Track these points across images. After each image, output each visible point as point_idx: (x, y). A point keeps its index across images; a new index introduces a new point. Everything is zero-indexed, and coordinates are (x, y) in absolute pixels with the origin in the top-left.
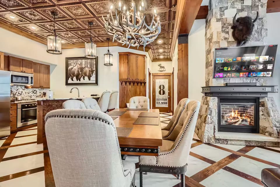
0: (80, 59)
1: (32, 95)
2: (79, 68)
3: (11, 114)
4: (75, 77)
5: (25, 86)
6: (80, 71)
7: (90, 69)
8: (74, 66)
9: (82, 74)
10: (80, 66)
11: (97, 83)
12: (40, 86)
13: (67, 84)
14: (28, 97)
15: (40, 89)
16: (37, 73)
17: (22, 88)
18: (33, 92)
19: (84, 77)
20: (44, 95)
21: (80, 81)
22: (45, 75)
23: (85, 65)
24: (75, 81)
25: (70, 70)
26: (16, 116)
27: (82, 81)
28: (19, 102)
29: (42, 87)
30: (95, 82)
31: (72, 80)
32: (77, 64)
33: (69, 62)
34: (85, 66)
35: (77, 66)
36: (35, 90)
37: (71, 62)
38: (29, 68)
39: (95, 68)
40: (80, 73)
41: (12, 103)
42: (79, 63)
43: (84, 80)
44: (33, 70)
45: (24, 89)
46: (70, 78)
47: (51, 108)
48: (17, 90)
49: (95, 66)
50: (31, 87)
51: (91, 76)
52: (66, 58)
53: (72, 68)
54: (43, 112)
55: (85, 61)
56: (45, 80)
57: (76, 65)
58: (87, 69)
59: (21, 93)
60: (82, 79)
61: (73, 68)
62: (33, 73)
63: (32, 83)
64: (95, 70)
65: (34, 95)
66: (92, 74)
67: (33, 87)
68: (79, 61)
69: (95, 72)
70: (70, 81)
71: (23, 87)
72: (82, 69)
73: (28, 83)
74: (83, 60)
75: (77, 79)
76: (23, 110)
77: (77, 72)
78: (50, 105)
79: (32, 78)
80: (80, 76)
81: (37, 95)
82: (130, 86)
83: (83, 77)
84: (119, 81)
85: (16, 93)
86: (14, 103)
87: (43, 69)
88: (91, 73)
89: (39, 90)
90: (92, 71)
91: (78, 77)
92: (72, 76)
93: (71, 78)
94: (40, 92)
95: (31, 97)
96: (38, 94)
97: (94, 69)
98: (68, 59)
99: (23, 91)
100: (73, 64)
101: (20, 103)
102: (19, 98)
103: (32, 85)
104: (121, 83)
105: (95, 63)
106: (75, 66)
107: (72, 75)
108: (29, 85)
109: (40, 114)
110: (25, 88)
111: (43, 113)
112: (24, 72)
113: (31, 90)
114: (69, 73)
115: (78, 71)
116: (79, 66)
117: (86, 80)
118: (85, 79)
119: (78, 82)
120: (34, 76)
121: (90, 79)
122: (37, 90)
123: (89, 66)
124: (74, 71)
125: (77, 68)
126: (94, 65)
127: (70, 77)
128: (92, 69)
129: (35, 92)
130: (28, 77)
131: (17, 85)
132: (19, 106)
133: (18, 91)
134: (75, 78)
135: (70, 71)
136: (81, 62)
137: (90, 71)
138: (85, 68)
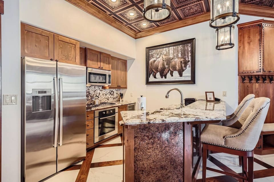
0: (166, 47)
1: (109, 97)
2: (164, 59)
3: (88, 126)
4: (159, 73)
5: (102, 86)
6: (165, 64)
7: (182, 60)
8: (157, 58)
9: (169, 67)
10: (166, 57)
11: (193, 81)
12: (118, 86)
13: (148, 83)
14: (105, 100)
15: (117, 89)
16: (115, 70)
17: (99, 88)
18: (110, 93)
19: (173, 72)
20: (121, 96)
21: (166, 78)
22: (122, 72)
23: (173, 54)
24: (159, 78)
25: (151, 64)
26: (93, 127)
27: (169, 78)
28: (97, 108)
29: (119, 87)
30: (190, 79)
31: (155, 77)
32: (161, 54)
33: (150, 53)
34: (174, 56)
35: (161, 58)
36: (112, 91)
37: (153, 52)
38: (106, 64)
39: (190, 57)
40: (167, 66)
41: (89, 110)
42: (165, 53)
43: (172, 76)
44: (110, 65)
45: (101, 90)
46: (151, 75)
47: (147, 134)
48: (94, 92)
49: (190, 54)
50: (108, 88)
51: (183, 70)
52: (146, 48)
53: (154, 61)
54: (135, 141)
55: (174, 49)
56: (122, 79)
57: (160, 56)
58: (176, 60)
59: (99, 95)
60: (169, 75)
61: (156, 60)
62: (111, 70)
63: (109, 83)
64: (190, 60)
65: (111, 97)
66: (185, 66)
67: (110, 88)
68: (165, 50)
69: (190, 63)
70: (152, 79)
71: (101, 88)
72: (169, 61)
73: (105, 83)
74: (171, 48)
75: (162, 76)
76: (101, 119)
77: (161, 66)
78: (147, 128)
79: (110, 76)
80: (166, 71)
81: (114, 97)
82: (257, 85)
83: (170, 71)
84: (238, 75)
85: (94, 95)
86: (91, 110)
87: (120, 65)
88: (183, 65)
89: (116, 91)
90: (186, 63)
91: (163, 73)
92: (154, 72)
93: (153, 75)
94: (117, 94)
95: (108, 100)
96: (115, 95)
97: (188, 59)
98: (149, 49)
99: (100, 92)
100: (155, 55)
101: (98, 110)
102: (97, 102)
103: (110, 84)
104: (242, 80)
105: (190, 49)
106: (159, 58)
107: (154, 70)
108: (106, 85)
109: (130, 146)
110: (102, 88)
111: (135, 144)
112: (102, 69)
113: (108, 91)
114: (151, 68)
115: (163, 65)
116: (164, 57)
117: (176, 76)
118: (173, 74)
119: (164, 79)
120: (111, 73)
121: (181, 75)
122: (114, 90)
123: (180, 55)
124: (157, 64)
125: (162, 60)
126: (188, 53)
127: (152, 73)
128: (185, 59)
129: (112, 93)
130: (105, 75)
131: (95, 86)
132: (97, 114)
133: (96, 92)
134: (158, 75)
135: (152, 66)
136: (167, 50)
137: (181, 62)
138: (173, 58)
